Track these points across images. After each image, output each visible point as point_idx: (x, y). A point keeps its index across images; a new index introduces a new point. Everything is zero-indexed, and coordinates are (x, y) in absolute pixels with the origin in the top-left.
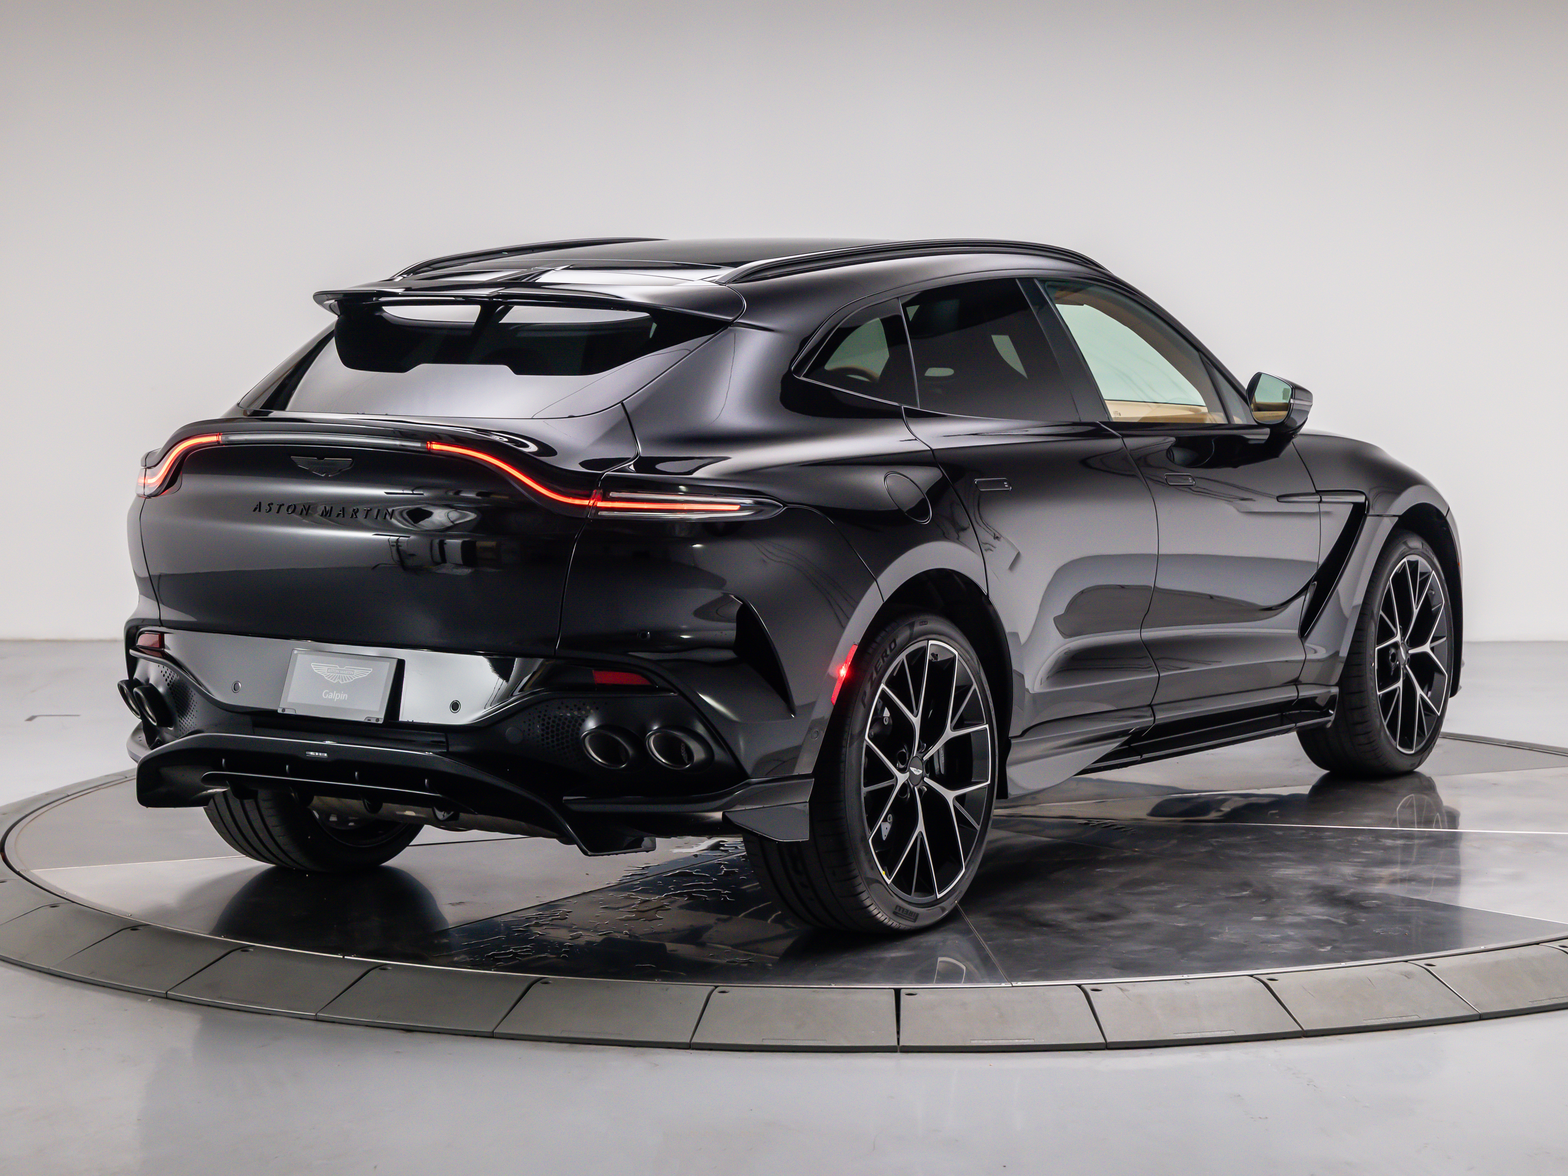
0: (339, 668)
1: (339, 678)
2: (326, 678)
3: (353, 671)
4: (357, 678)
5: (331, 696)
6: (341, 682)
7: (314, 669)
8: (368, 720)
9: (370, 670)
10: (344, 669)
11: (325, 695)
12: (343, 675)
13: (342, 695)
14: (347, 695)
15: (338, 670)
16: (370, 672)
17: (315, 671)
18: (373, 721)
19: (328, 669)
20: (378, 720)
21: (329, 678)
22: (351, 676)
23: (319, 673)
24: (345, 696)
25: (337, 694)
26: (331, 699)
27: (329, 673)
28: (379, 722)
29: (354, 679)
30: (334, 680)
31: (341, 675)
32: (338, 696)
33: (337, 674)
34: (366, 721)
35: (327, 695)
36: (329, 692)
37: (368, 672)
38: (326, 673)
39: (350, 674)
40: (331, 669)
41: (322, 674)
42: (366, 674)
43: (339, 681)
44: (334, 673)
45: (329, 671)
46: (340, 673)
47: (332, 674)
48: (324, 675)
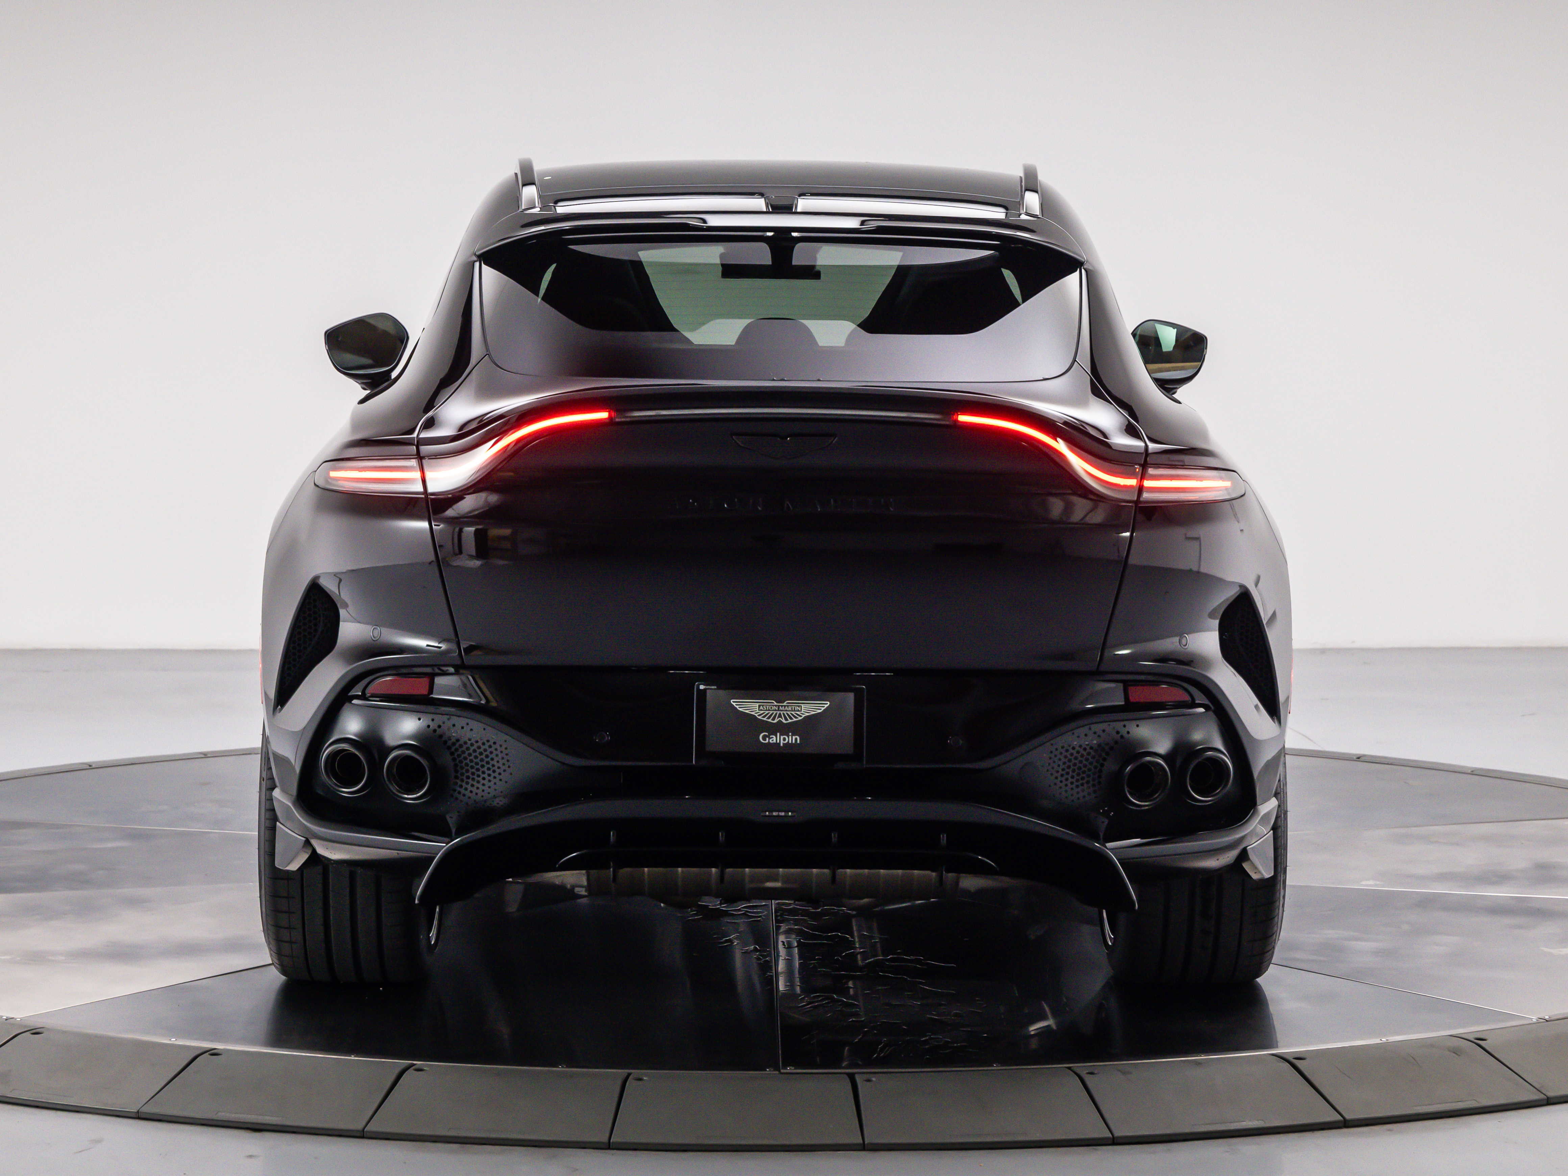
0: (776, 704)
1: (780, 716)
2: (758, 717)
3: (799, 706)
5: (774, 740)
6: (784, 721)
7: (737, 707)
9: (827, 704)
10: (785, 704)
11: (763, 739)
12: (788, 712)
13: (790, 737)
14: (798, 737)
15: (776, 706)
16: (826, 706)
17: (740, 709)
19: (759, 706)
21: (764, 717)
22: (797, 713)
23: (747, 711)
24: (796, 739)
25: (782, 737)
26: (774, 743)
27: (761, 710)
29: (804, 716)
30: (773, 719)
31: (782, 712)
32: (784, 739)
33: (775, 712)
35: (767, 739)
36: (770, 735)
37: (824, 707)
38: (758, 711)
39: (797, 711)
40: (763, 706)
41: (751, 713)
42: (820, 709)
43: (781, 719)
44: (769, 710)
45: (762, 708)
46: (778, 710)
47: (767, 712)
48: (755, 714)
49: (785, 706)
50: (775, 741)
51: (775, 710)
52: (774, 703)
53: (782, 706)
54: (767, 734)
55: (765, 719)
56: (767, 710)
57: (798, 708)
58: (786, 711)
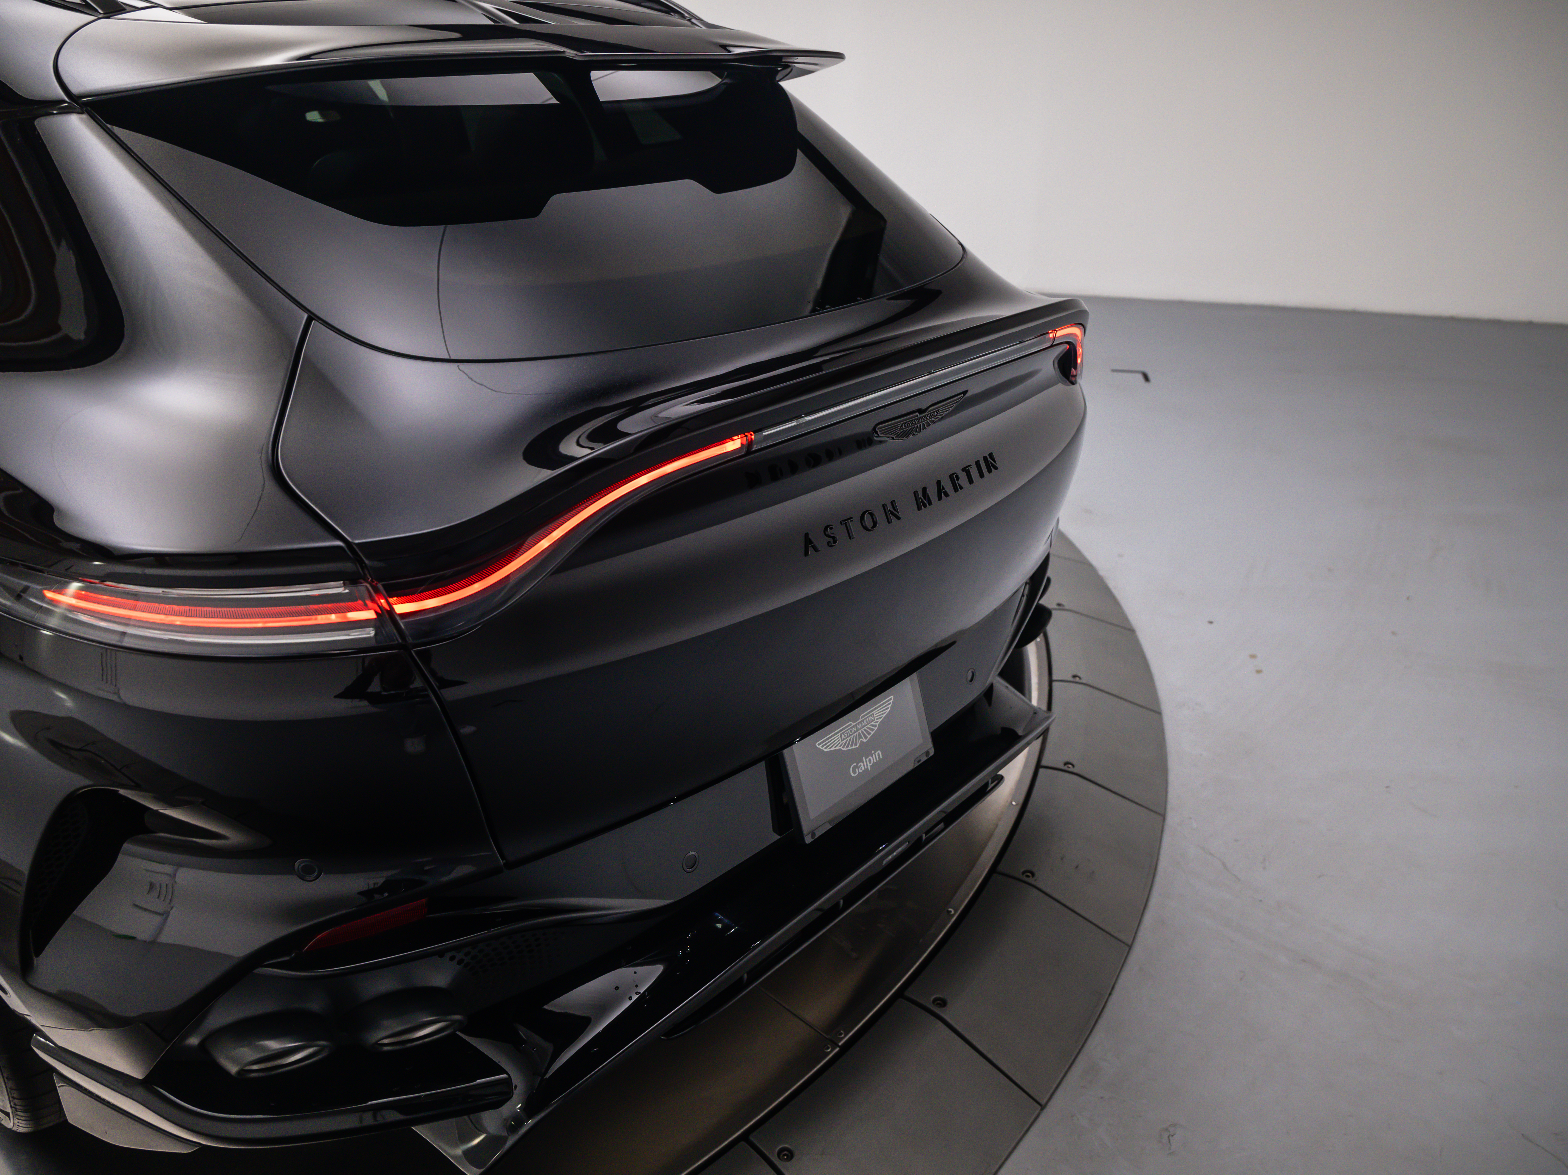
0: (853, 724)
1: (860, 737)
2: (844, 749)
3: (871, 715)
4: (880, 720)
5: (862, 767)
6: (865, 741)
7: (823, 748)
8: (919, 762)
10: (860, 720)
11: (854, 772)
12: (865, 728)
13: (874, 755)
14: (879, 752)
15: (853, 727)
16: (892, 701)
17: (827, 750)
18: (924, 759)
19: (841, 735)
20: (927, 753)
21: (847, 746)
22: (872, 723)
23: (832, 749)
24: (878, 754)
25: (868, 760)
26: (863, 771)
27: (844, 739)
28: (930, 755)
29: (878, 724)
30: (856, 744)
31: (860, 731)
32: (870, 761)
33: (855, 735)
34: (917, 765)
35: (857, 770)
36: (857, 764)
37: (890, 704)
38: (841, 743)
39: (871, 722)
40: (843, 733)
41: (836, 748)
42: (888, 708)
43: (862, 740)
44: (850, 735)
45: (844, 737)
46: (857, 730)
47: (849, 738)
48: (840, 748)
49: (861, 722)
50: (863, 769)
51: (855, 732)
52: (851, 724)
53: (858, 724)
54: (855, 764)
55: (849, 748)
56: (848, 737)
57: (871, 717)
58: (864, 727)
